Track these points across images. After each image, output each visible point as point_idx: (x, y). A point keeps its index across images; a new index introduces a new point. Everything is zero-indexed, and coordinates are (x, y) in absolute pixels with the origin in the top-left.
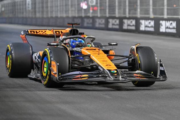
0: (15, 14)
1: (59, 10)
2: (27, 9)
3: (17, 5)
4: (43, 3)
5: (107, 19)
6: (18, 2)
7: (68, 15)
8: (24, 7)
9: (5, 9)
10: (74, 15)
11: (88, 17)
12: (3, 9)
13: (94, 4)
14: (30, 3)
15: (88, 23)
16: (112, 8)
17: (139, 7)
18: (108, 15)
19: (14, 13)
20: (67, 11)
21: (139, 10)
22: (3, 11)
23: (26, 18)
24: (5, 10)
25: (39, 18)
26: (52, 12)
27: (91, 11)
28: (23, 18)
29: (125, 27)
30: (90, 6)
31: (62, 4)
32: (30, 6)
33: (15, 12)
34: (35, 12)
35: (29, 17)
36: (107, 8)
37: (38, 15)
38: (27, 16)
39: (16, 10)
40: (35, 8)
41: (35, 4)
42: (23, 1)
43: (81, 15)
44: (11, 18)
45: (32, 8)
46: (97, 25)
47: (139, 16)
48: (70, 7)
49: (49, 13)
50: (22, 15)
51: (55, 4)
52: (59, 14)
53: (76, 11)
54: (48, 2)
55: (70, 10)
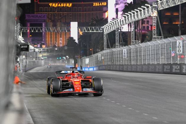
0: (113, 62)
1: (151, 59)
2: (124, 57)
3: (115, 55)
4: (137, 52)
6: (115, 51)
8: (121, 56)
10: (164, 63)
11: (176, 64)
12: (103, 58)
13: (181, 53)
14: (126, 52)
19: (112, 61)
20: (158, 59)
22: (103, 60)
23: (122, 65)
24: (104, 59)
25: (134, 65)
26: (145, 60)
27: (179, 59)
28: (120, 65)
30: (178, 55)
31: (153, 53)
32: (126, 55)
34: (130, 60)
35: (125, 65)
37: (133, 63)
38: (124, 64)
40: (130, 57)
41: (130, 53)
42: (120, 51)
43: (170, 62)
44: (110, 65)
45: (128, 57)
48: (160, 56)
49: (142, 60)
50: (119, 63)
51: (147, 53)
52: (151, 62)
53: (166, 59)
54: (141, 52)
55: (160, 58)
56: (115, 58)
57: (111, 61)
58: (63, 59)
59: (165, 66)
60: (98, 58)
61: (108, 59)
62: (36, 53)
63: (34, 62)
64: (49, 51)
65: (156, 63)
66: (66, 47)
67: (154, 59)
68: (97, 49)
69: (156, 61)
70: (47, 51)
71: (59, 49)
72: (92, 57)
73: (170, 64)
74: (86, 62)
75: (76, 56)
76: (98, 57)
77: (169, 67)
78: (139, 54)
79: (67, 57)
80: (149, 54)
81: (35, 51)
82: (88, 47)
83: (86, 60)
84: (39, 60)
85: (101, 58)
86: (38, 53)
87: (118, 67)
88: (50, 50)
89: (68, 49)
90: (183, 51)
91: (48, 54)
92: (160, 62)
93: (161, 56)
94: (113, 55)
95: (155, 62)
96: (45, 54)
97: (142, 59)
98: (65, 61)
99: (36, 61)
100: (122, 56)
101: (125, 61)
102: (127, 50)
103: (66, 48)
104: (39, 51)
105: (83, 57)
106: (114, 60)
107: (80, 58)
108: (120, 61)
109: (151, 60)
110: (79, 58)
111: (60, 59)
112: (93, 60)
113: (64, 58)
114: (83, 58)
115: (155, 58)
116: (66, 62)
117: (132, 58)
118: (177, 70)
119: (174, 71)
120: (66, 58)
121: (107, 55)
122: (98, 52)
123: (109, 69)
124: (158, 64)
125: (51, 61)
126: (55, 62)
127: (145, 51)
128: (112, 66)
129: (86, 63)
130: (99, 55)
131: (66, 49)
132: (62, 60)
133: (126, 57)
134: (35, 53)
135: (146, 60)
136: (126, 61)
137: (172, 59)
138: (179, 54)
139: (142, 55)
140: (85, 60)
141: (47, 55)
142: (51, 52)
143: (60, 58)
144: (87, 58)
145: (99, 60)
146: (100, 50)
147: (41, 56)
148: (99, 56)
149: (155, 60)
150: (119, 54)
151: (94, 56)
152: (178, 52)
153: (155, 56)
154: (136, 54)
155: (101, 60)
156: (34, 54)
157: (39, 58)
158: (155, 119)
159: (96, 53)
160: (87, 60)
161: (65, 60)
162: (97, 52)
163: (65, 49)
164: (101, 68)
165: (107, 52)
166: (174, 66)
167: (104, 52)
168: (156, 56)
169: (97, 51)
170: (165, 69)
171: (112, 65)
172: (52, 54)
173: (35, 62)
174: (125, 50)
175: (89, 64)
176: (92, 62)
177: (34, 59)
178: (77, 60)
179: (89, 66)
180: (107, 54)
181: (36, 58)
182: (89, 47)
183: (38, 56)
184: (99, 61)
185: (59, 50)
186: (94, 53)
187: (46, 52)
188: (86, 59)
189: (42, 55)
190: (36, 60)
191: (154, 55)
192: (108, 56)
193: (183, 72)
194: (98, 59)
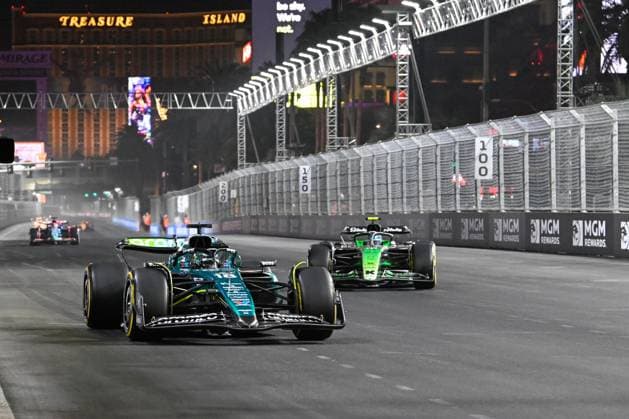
0: (268, 208)
1: (390, 195)
2: (301, 192)
3: (274, 183)
4: (344, 175)
5: (526, 220)
6: (274, 173)
7: (416, 210)
8: (293, 188)
9: (238, 193)
10: (433, 209)
11: (473, 214)
12: (234, 193)
13: (489, 177)
14: (309, 176)
15: (471, 232)
16: (540, 188)
17: (616, 184)
18: (528, 209)
19: (265, 205)
20: (413, 198)
21: (616, 193)
22: (235, 200)
23: (298, 217)
24: (238, 196)
25: (336, 217)
26: (370, 200)
27: (481, 198)
28: (290, 217)
29: (578, 241)
30: (479, 184)
31: (398, 180)
32: (309, 184)
33: (268, 200)
34: (324, 202)
35: (307, 216)
36: (527, 187)
37: (331, 210)
38: (302, 213)
39: (270, 198)
40: (324, 190)
41: (324, 177)
42: (289, 171)
43: (453, 209)
44: (255, 217)
45: (314, 190)
46: (498, 237)
47: (616, 209)
48: (421, 188)
49: (363, 202)
50: (286, 211)
51: (378, 178)
52: (390, 207)
53: (439, 198)
54: (359, 173)
55: (421, 194)
56: (274, 193)
57: (261, 204)
58: (105, 196)
59: (436, 222)
60: (217, 195)
61: (252, 198)
62: (18, 177)
63: (10, 206)
64: (58, 170)
65: (407, 210)
66: (115, 158)
67: (402, 198)
68: (216, 166)
69: (408, 203)
70: (52, 171)
71: (92, 164)
72: (199, 192)
73: (453, 215)
74: (179, 206)
75: (146, 189)
76: (217, 191)
77: (450, 224)
78: (352, 181)
79: (117, 190)
80: (383, 181)
81: (12, 172)
82: (185, 158)
83: (179, 202)
84: (26, 200)
85: (226, 195)
86: (23, 179)
87: (283, 223)
88: (61, 168)
89: (120, 163)
90: (496, 172)
91: (55, 182)
92: (421, 206)
93: (425, 187)
94: (267, 184)
95: (405, 206)
96: (47, 182)
97: (363, 198)
98: (110, 206)
99: (16, 204)
100: (297, 187)
101: (307, 203)
102: (313, 168)
103: (114, 161)
104: (25, 172)
105: (170, 190)
106: (270, 202)
107: (160, 194)
108: (289, 204)
109: (390, 201)
110: (157, 192)
111: (94, 199)
112: (202, 201)
113: (108, 193)
114: (169, 193)
115: (405, 195)
116: (114, 208)
117: (328, 193)
118: (475, 232)
119: (465, 236)
120: (115, 194)
121: (249, 186)
122: (219, 175)
123: (253, 229)
124: (415, 215)
125: (66, 202)
126: (78, 209)
127: (372, 172)
128: (262, 222)
129: (179, 210)
130: (221, 184)
131: (115, 164)
132: (101, 201)
133: (309, 192)
134: (12, 176)
135: (376, 201)
136: (310, 204)
137: (458, 197)
138: (482, 181)
139: (362, 183)
140: (176, 199)
141: (51, 184)
142: (63, 175)
143: (95, 194)
144: (181, 194)
145: (220, 200)
146: (223, 169)
147: (32, 186)
148: (221, 189)
149: (405, 200)
150: (289, 181)
151: (205, 187)
152: (480, 174)
153: (405, 188)
154: (341, 180)
155: (229, 199)
156: (9, 180)
157: (26, 192)
158: (404, 391)
159: (211, 178)
160: (183, 202)
161: (111, 201)
162: (215, 175)
163: (112, 164)
164: (227, 226)
165: (247, 174)
166: (465, 222)
167: (239, 173)
168: (408, 187)
169: (215, 171)
170: (437, 230)
171: (262, 216)
172: (67, 180)
173: (13, 206)
174: (307, 168)
175: (190, 213)
176: (198, 206)
177: (10, 199)
178: (148, 201)
179: (191, 219)
180: (249, 182)
181: (17, 193)
182: (189, 159)
183: (23, 189)
184: (221, 204)
185: (92, 170)
186: (205, 179)
187: (50, 175)
188: (180, 197)
189: (37, 185)
190: (16, 199)
191: (402, 183)
192: (252, 189)
193: (496, 239)
194: (217, 199)
